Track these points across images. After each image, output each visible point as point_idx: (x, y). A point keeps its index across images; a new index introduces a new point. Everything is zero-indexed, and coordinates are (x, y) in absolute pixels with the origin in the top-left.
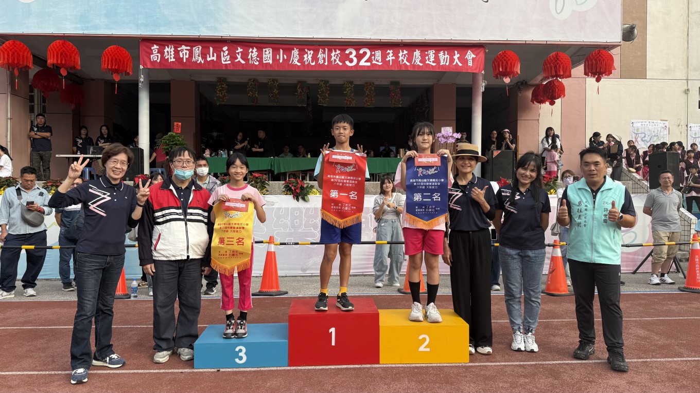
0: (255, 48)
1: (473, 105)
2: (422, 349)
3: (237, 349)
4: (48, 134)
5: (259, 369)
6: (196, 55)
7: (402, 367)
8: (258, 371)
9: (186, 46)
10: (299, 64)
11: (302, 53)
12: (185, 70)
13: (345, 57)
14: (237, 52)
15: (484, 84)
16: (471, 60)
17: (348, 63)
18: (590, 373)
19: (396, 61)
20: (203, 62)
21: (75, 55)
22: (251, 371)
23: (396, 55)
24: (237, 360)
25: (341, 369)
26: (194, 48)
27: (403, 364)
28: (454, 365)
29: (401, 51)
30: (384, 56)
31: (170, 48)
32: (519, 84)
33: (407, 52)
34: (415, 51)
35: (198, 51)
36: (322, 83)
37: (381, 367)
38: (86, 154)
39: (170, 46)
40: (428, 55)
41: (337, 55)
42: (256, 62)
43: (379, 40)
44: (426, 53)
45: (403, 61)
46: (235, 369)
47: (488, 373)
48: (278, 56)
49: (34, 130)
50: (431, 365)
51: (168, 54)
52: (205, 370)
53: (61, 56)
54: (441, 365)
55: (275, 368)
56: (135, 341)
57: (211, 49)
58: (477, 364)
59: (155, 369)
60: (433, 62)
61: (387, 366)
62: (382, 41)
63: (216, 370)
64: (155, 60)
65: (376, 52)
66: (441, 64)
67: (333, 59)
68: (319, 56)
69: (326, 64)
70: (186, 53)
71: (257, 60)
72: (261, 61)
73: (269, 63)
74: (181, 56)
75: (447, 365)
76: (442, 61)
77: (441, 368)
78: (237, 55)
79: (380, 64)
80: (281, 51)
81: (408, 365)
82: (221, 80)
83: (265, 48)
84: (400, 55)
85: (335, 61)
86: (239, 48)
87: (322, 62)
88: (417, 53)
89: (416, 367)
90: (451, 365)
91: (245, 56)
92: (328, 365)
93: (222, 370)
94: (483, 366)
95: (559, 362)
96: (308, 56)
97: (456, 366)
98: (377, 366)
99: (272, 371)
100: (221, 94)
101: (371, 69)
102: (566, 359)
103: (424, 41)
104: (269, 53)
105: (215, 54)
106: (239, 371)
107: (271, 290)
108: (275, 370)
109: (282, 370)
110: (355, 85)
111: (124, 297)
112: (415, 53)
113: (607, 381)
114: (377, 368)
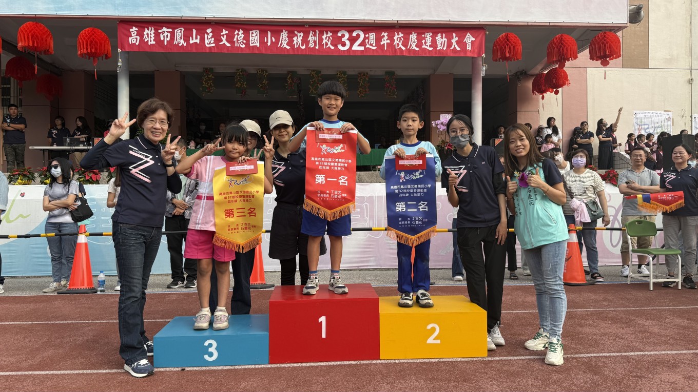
0: (241, 30)
1: (473, 91)
2: (430, 341)
3: (206, 344)
4: (22, 126)
5: (232, 368)
6: (178, 37)
7: (407, 363)
8: (231, 369)
9: (168, 28)
10: (288, 47)
11: (291, 36)
12: (165, 53)
13: (337, 41)
14: (222, 34)
15: (484, 68)
16: (470, 44)
17: (340, 47)
18: (636, 367)
19: (391, 45)
20: (185, 45)
21: (47, 37)
22: (222, 370)
23: (391, 38)
24: (206, 357)
25: (333, 366)
26: (176, 31)
27: (409, 359)
28: (469, 359)
29: (396, 34)
30: (379, 39)
31: (150, 30)
32: (519, 73)
33: (402, 35)
34: (412, 34)
35: (180, 34)
36: (314, 73)
37: (382, 364)
38: (63, 146)
39: (150, 28)
40: (424, 38)
41: (329, 37)
42: (242, 45)
43: (374, 21)
44: (423, 36)
45: (398, 44)
46: (203, 368)
47: (512, 369)
48: (266, 38)
49: (6, 122)
50: (442, 360)
51: (148, 37)
52: (167, 369)
53: (32, 38)
54: (454, 360)
55: (253, 366)
56: (90, 338)
57: (194, 31)
58: (497, 358)
59: (106, 369)
60: (430, 46)
61: (389, 361)
62: (376, 21)
63: (180, 369)
64: (133, 42)
65: (370, 34)
66: (438, 49)
67: (324, 42)
68: (310, 38)
69: (317, 47)
70: (167, 36)
71: (243, 43)
72: (247, 44)
73: (256, 46)
74: (162, 39)
75: (462, 360)
76: (439, 44)
77: (454, 364)
78: (222, 37)
79: (374, 48)
80: (269, 34)
81: (415, 361)
82: (207, 70)
83: (251, 30)
84: (395, 38)
85: (327, 44)
86: (224, 30)
87: (313, 46)
88: (413, 37)
89: (424, 363)
90: (466, 360)
91: (230, 39)
92: (319, 362)
93: (187, 369)
94: (504, 360)
95: (595, 355)
96: (298, 39)
97: (473, 361)
98: (377, 362)
99: (249, 369)
100: (208, 85)
101: (365, 54)
102: (602, 351)
103: (420, 22)
104: (257, 35)
105: (198, 37)
106: (208, 370)
107: (256, 283)
108: (253, 368)
109: (261, 368)
110: (348, 75)
111: (90, 291)
112: (411, 36)
113: (660, 376)
114: (377, 364)
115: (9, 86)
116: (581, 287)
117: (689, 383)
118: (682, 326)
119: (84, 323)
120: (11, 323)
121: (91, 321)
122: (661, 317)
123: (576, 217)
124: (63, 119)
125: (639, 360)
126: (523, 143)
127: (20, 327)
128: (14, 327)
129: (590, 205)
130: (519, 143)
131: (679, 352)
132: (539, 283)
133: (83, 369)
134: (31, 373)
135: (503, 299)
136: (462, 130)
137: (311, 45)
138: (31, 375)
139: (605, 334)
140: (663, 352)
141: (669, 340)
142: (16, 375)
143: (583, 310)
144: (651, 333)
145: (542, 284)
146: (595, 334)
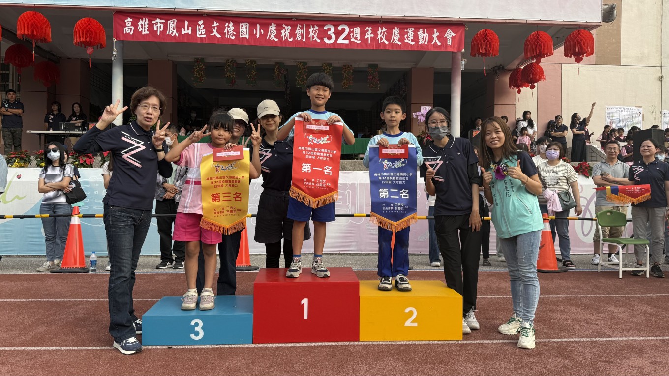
0: (231, 22)
1: (452, 85)
2: (408, 323)
3: (193, 323)
4: (19, 111)
5: (218, 347)
6: (171, 28)
7: (386, 345)
8: (216, 348)
9: (161, 19)
10: (276, 40)
11: (279, 28)
12: (158, 43)
13: (323, 34)
14: (213, 25)
15: (464, 63)
16: (450, 39)
17: (326, 40)
18: (604, 352)
19: (374, 39)
20: (177, 35)
21: (47, 27)
22: (208, 349)
23: (375, 32)
24: (193, 336)
25: (315, 346)
26: (169, 22)
27: (387, 341)
28: (445, 342)
29: (380, 28)
30: (363, 34)
31: (144, 21)
32: (496, 68)
33: (386, 30)
34: (395, 29)
35: (173, 25)
36: (300, 65)
37: (361, 345)
38: (59, 130)
39: (144, 19)
40: (407, 33)
41: (315, 31)
42: (232, 36)
43: (359, 16)
44: (406, 31)
45: (381, 39)
46: (189, 347)
47: (486, 352)
48: (255, 31)
49: (5, 107)
50: (419, 342)
51: (142, 27)
52: (154, 347)
53: (31, 27)
54: (431, 342)
55: (237, 346)
56: (81, 315)
57: (187, 23)
58: (472, 342)
59: (96, 346)
60: (412, 41)
61: (368, 343)
62: (361, 16)
63: (167, 347)
64: (128, 32)
65: (355, 29)
66: (420, 43)
67: (311, 35)
68: (297, 31)
69: (304, 40)
70: (160, 26)
71: (233, 34)
72: (237, 36)
73: (246, 38)
74: (155, 29)
75: (438, 342)
76: (421, 39)
77: (430, 346)
78: (213, 29)
79: (359, 42)
80: (258, 26)
81: (392, 343)
82: (198, 61)
83: (241, 23)
84: (379, 32)
85: (313, 37)
86: (215, 22)
87: (300, 39)
88: (396, 31)
89: (402, 345)
90: (442, 342)
91: (221, 30)
92: (300, 342)
93: (174, 347)
94: (479, 344)
95: (566, 339)
96: (285, 31)
97: (448, 344)
98: (357, 343)
99: (234, 348)
100: (199, 75)
101: (350, 47)
102: (573, 336)
103: (403, 18)
104: (246, 27)
105: (190, 28)
106: (194, 349)
107: (241, 265)
108: (237, 348)
109: (245, 348)
110: (333, 67)
111: (82, 271)
112: (394, 31)
113: (627, 361)
114: (357, 345)
115: (8, 72)
116: (554, 274)
117: (655, 368)
118: (650, 314)
119: (76, 301)
120: (6, 300)
121: (82, 300)
122: (629, 305)
123: (548, 206)
124: (59, 105)
125: (607, 345)
126: (498, 135)
127: (13, 303)
128: (9, 304)
129: (563, 196)
130: (495, 135)
131: (647, 338)
132: (513, 269)
133: (74, 346)
134: (23, 348)
135: (479, 284)
136: (442, 122)
137: (299, 38)
138: (24, 350)
139: (576, 320)
140: (631, 338)
141: (636, 327)
142: (10, 351)
143: (554, 296)
144: (619, 319)
145: (516, 270)
146: (566, 320)
